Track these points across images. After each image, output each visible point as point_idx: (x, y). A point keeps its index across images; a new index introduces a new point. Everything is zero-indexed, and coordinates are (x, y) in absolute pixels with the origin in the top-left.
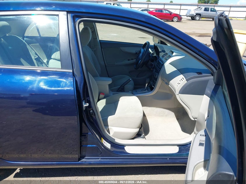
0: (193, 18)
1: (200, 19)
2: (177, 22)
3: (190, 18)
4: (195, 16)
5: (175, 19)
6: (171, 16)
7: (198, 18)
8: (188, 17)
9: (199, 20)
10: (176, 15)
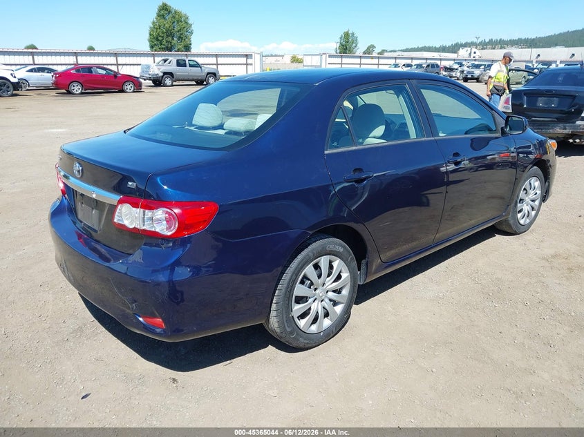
0: (158, 82)
1: (174, 83)
2: (134, 92)
3: (150, 83)
4: (163, 76)
5: (129, 87)
6: (116, 80)
7: (168, 81)
8: (147, 81)
9: (172, 86)
10: (129, 79)
